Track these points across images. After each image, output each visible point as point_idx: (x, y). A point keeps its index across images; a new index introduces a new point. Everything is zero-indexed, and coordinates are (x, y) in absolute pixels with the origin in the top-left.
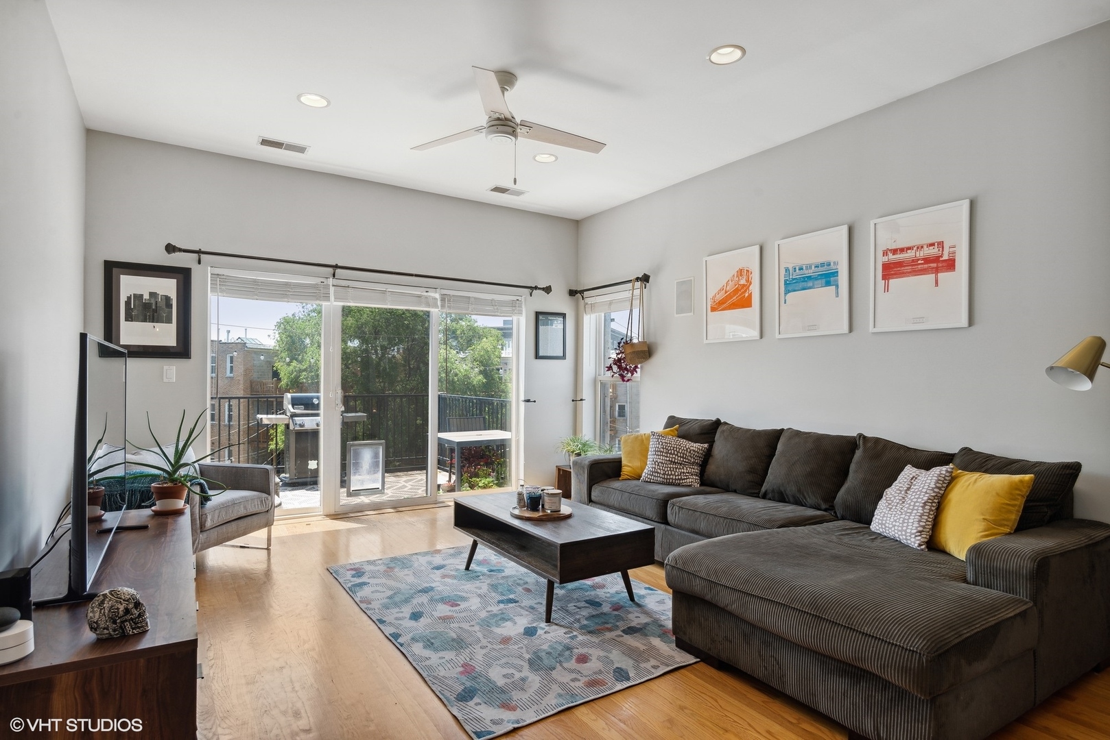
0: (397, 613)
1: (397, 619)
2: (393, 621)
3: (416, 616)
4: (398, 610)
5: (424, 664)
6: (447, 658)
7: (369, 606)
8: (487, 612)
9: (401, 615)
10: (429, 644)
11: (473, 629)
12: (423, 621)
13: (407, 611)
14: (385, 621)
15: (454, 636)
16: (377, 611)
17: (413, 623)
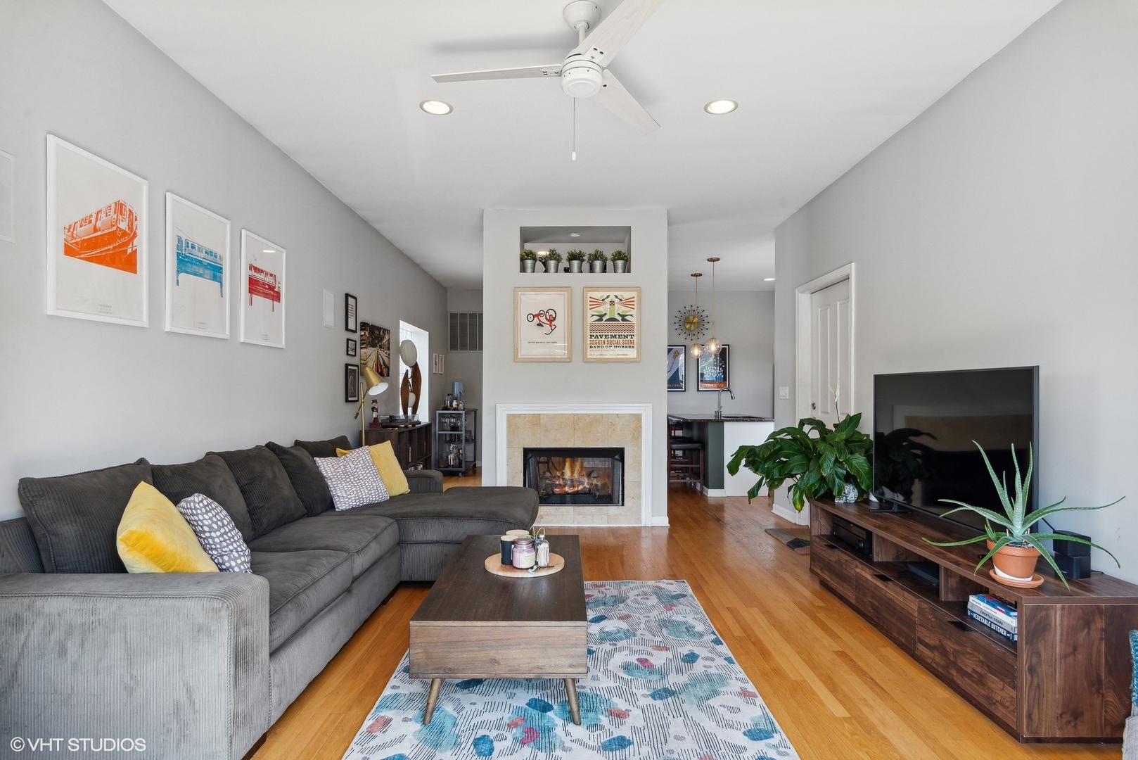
0: (711, 667)
1: (712, 659)
2: (717, 658)
3: (691, 658)
4: (709, 671)
5: (699, 616)
6: (680, 616)
7: (743, 685)
8: (615, 645)
9: (708, 663)
10: (689, 629)
11: (643, 632)
12: (685, 650)
13: (699, 667)
14: (726, 659)
15: (664, 631)
16: (733, 676)
17: (697, 651)
